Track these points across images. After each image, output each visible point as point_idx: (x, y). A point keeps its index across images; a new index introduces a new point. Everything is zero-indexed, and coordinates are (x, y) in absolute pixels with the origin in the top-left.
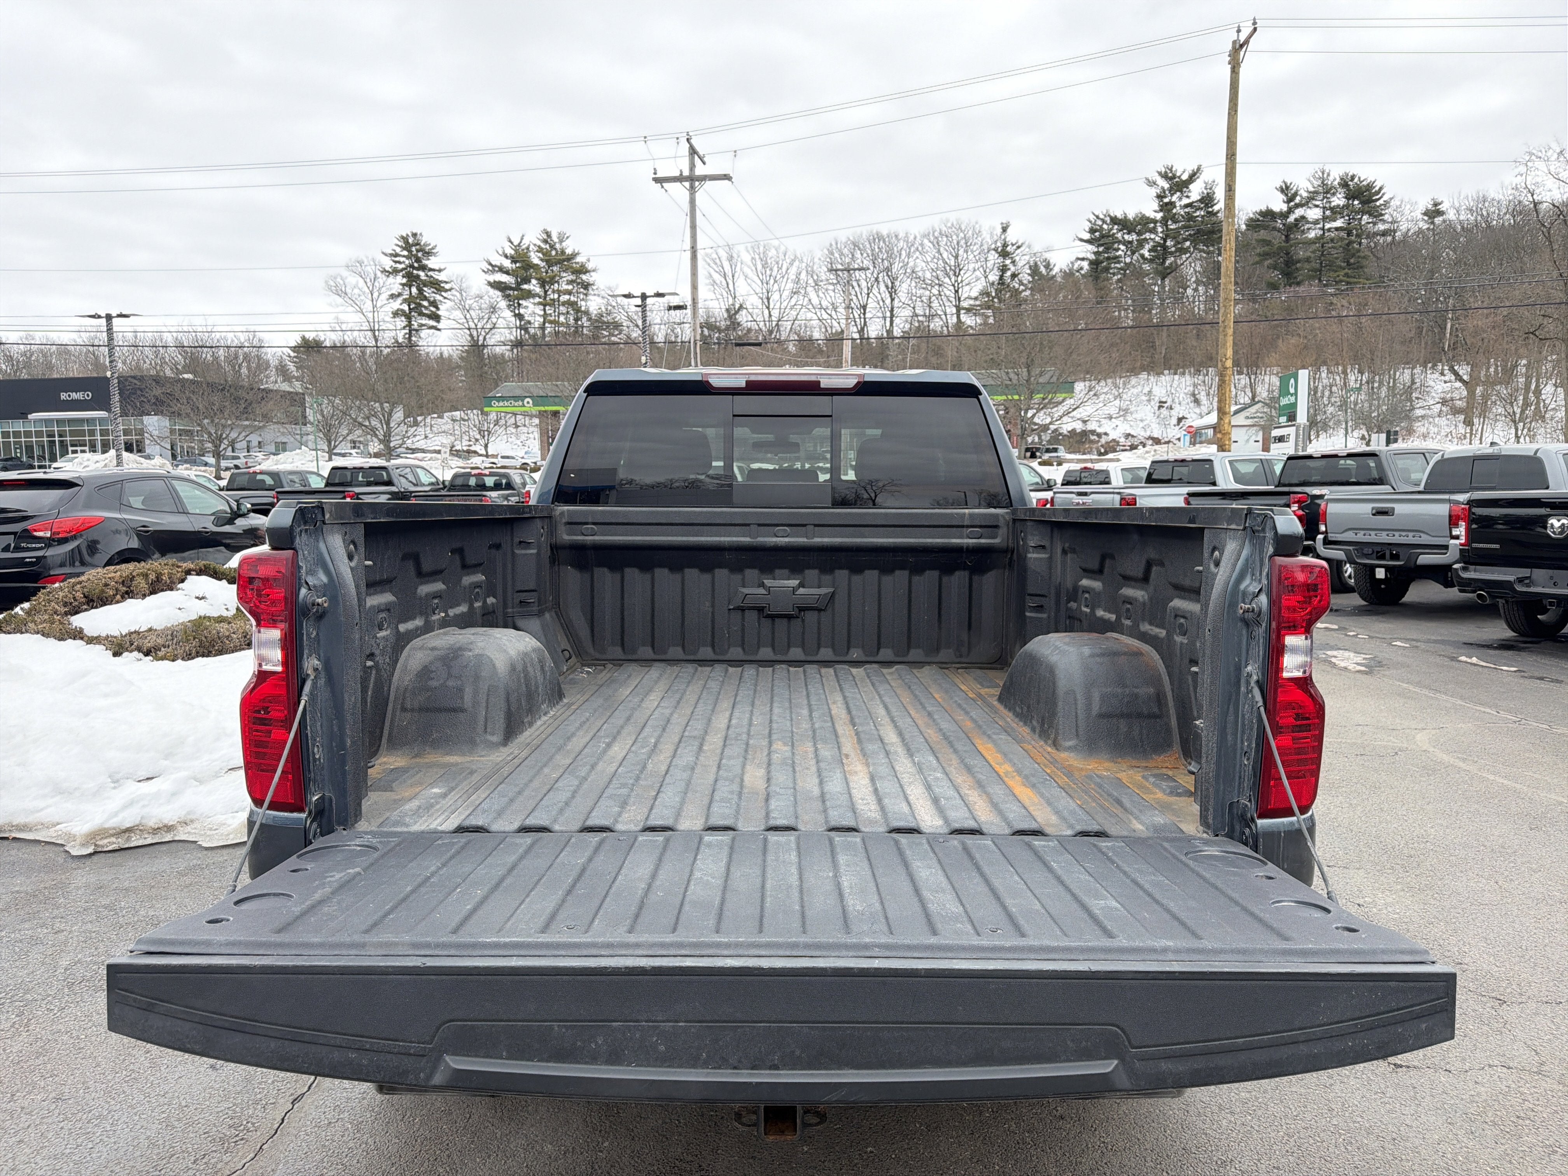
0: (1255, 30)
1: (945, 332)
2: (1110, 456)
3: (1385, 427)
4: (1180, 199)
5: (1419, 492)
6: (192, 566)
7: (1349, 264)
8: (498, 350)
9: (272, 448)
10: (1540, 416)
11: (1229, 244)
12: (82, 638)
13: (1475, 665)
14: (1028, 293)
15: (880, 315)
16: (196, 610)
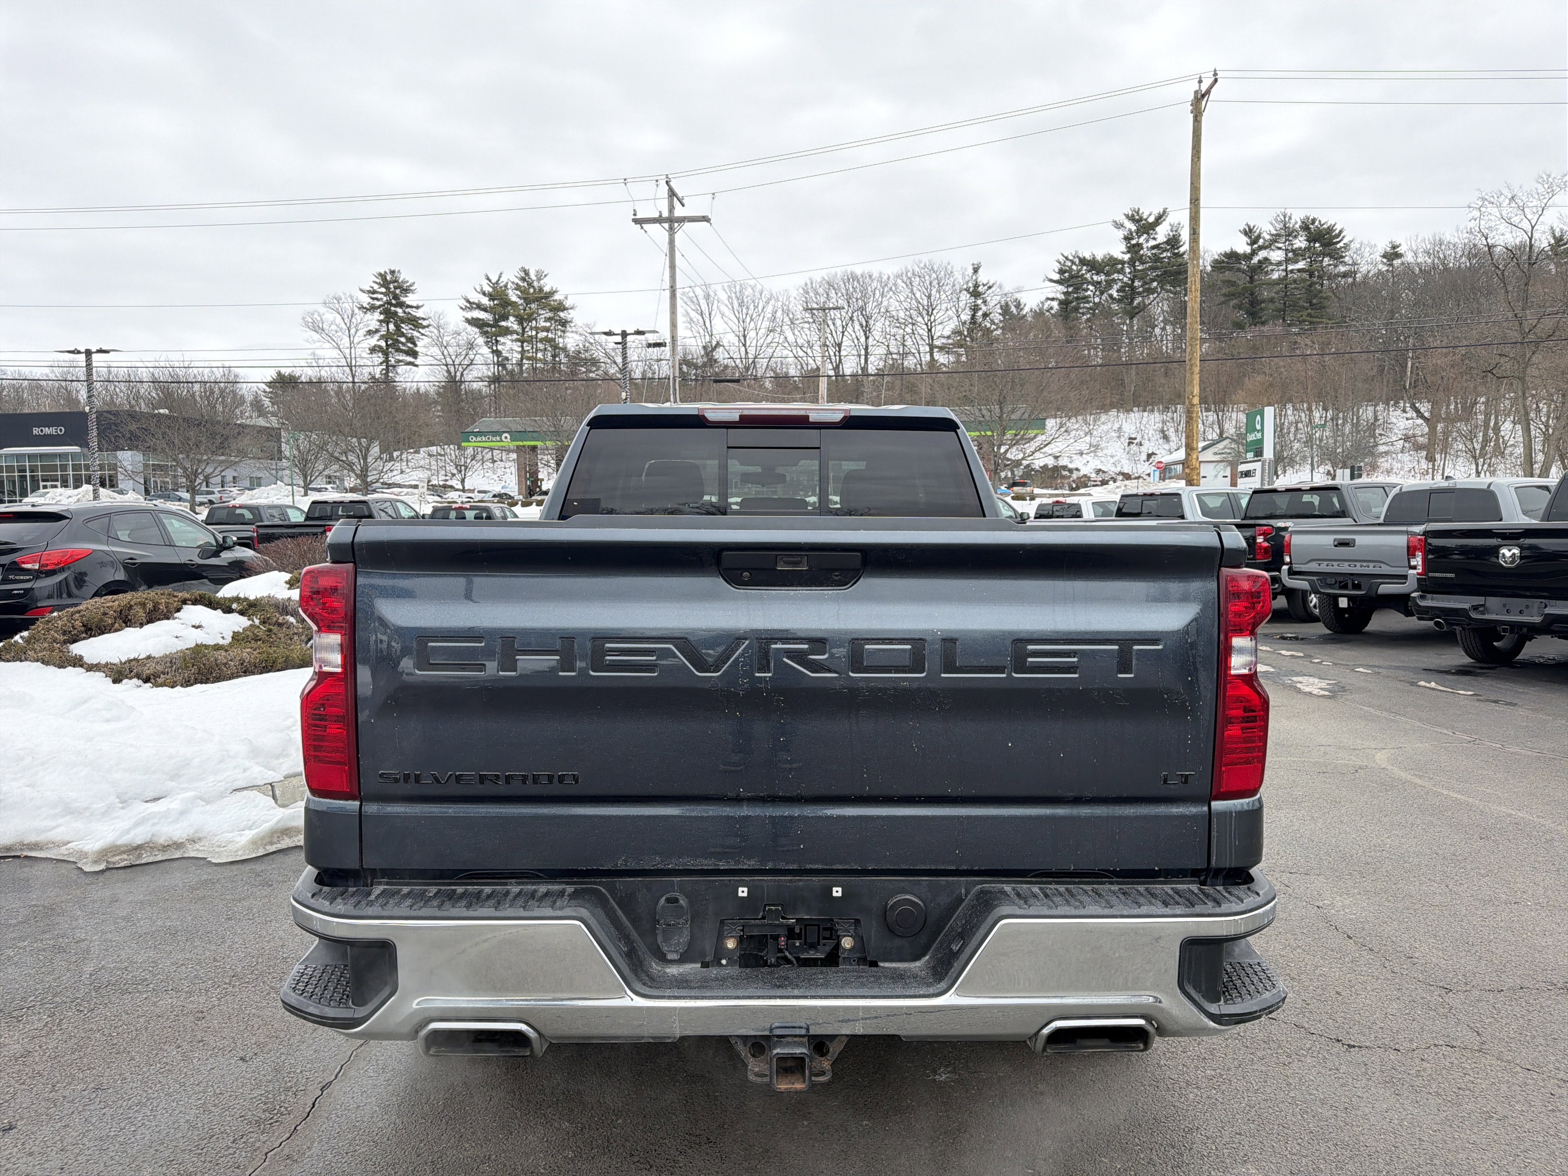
0: (1216, 81)
1: (919, 369)
2: (1082, 491)
3: (1349, 463)
4: (1147, 241)
5: (1379, 524)
6: (187, 596)
7: (1311, 304)
8: (475, 386)
9: (247, 483)
10: (1499, 452)
11: (1194, 284)
12: (81, 666)
13: (1433, 689)
14: (999, 332)
15: (855, 352)
16: (192, 638)
